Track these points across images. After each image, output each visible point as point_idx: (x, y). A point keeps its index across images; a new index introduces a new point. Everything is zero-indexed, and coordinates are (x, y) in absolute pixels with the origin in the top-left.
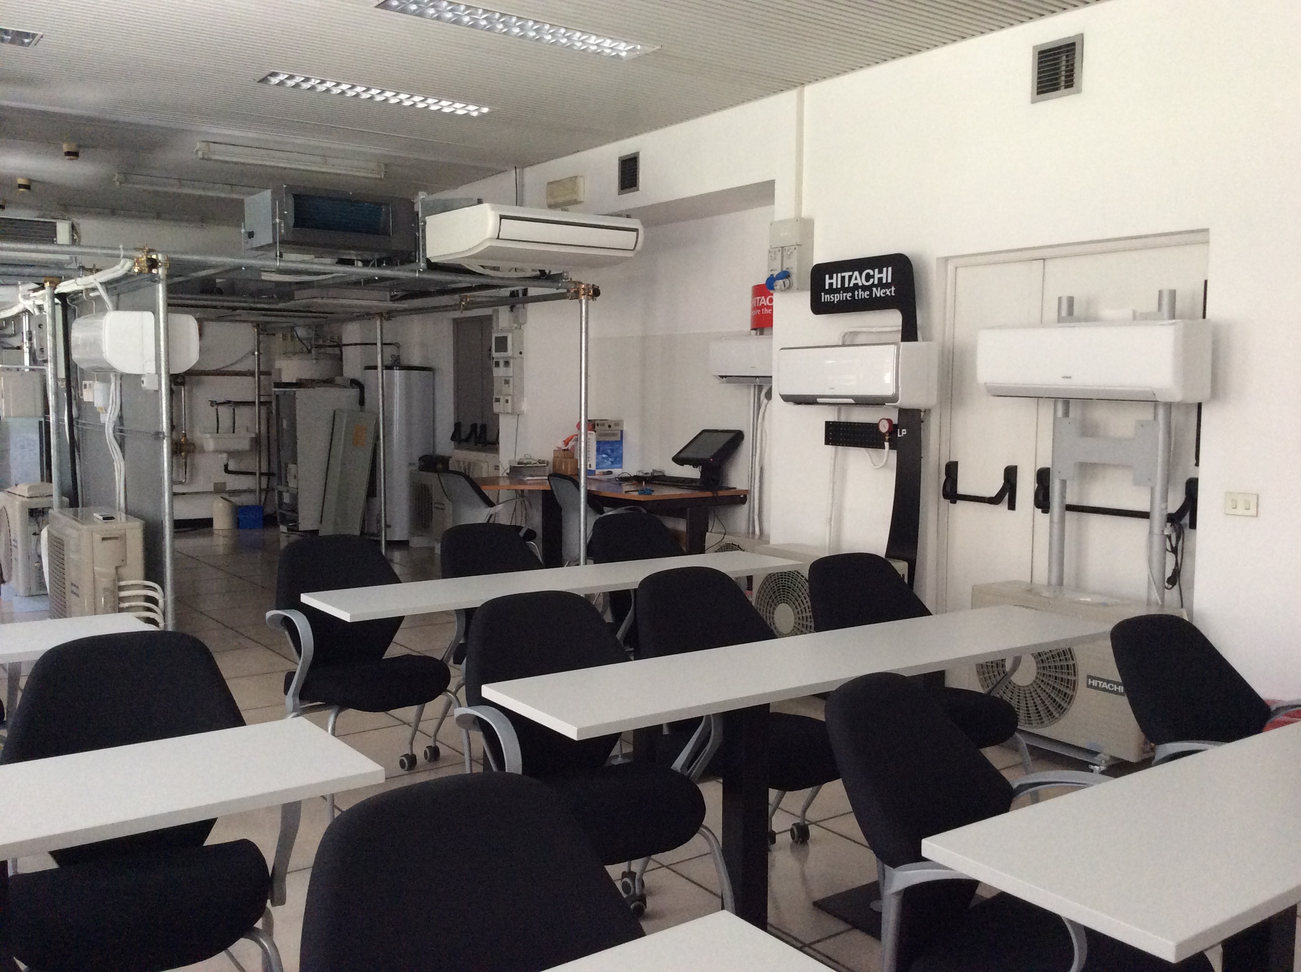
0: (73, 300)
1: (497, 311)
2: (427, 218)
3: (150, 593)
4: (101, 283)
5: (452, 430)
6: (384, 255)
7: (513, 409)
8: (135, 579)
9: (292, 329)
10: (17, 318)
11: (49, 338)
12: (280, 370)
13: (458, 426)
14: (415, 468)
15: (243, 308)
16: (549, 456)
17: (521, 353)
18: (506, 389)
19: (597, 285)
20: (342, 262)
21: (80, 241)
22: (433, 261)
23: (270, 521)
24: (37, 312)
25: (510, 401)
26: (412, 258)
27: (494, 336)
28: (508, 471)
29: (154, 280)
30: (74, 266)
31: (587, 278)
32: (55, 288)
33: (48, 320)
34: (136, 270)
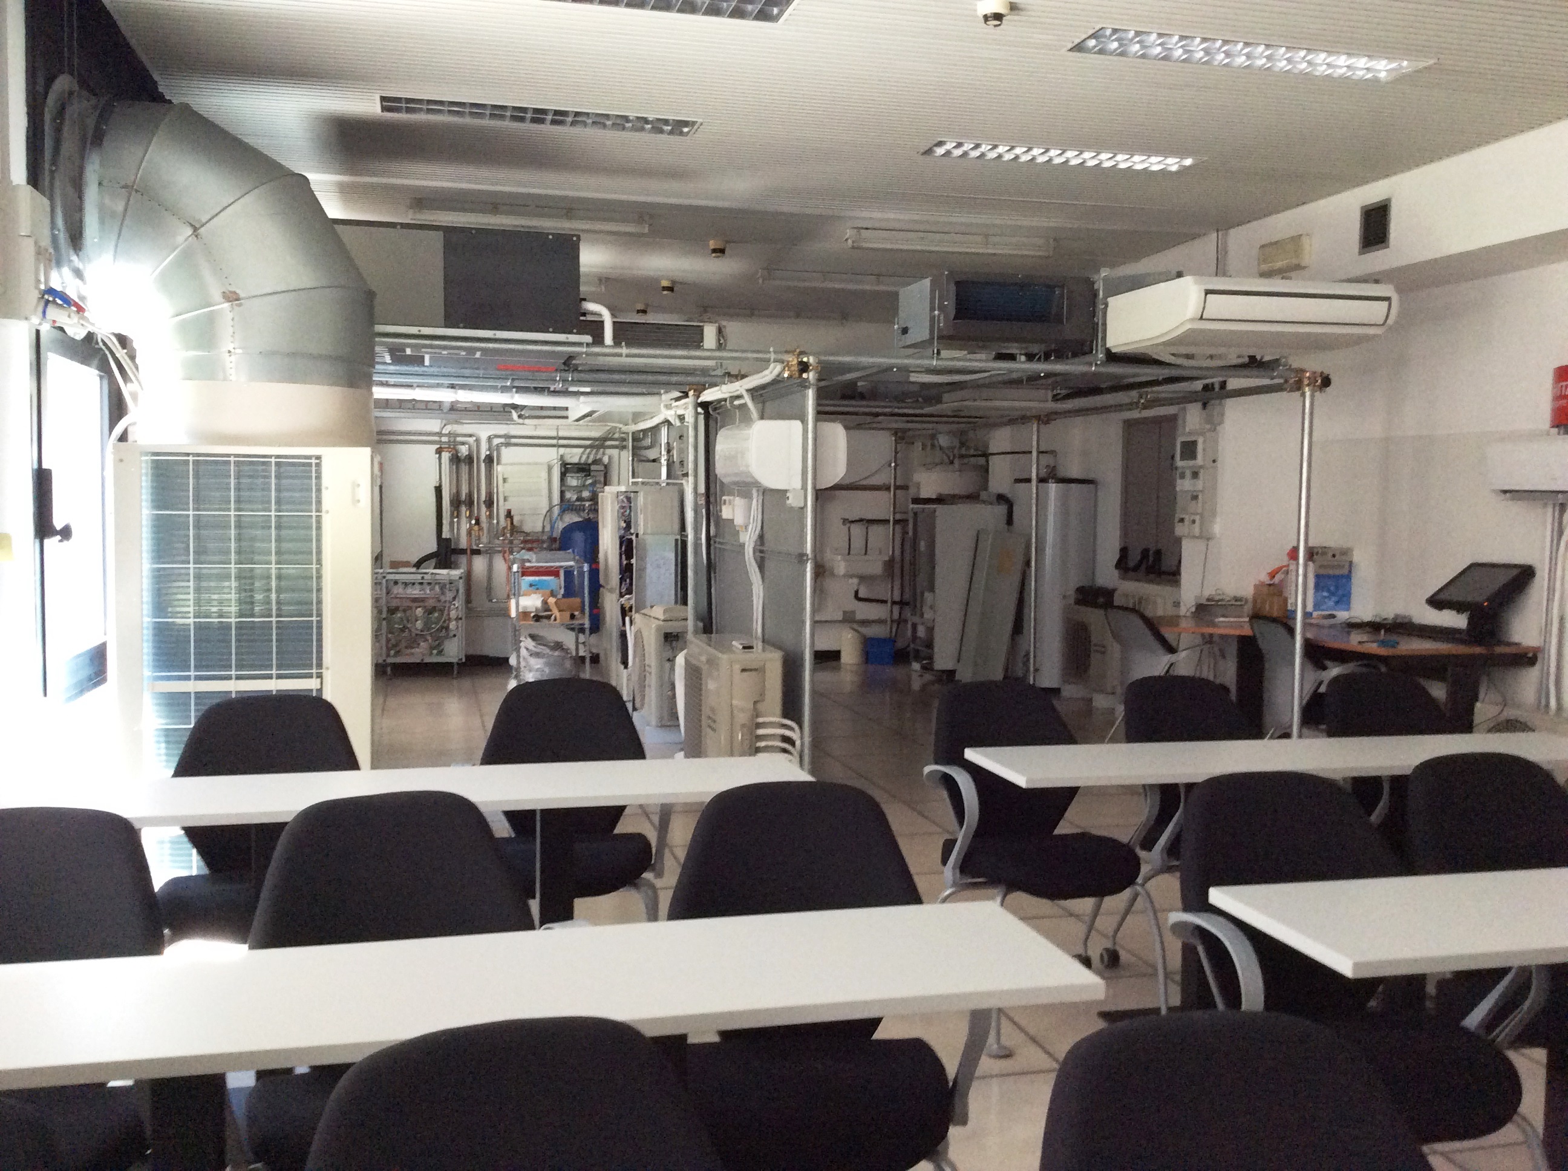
0: (715, 409)
1: (1184, 409)
2: (1110, 300)
3: (788, 733)
4: (748, 391)
5: (1118, 556)
6: (1053, 346)
7: (1201, 532)
8: (774, 715)
9: (933, 437)
10: (655, 429)
11: (691, 450)
12: (918, 485)
13: (1124, 552)
14: (1072, 601)
15: (885, 414)
16: (1247, 590)
17: (1214, 461)
18: (1193, 506)
19: (1326, 372)
20: (1001, 357)
21: (725, 345)
22: (1114, 351)
23: (901, 657)
24: (678, 424)
25: (1198, 522)
26: (1086, 349)
27: (1180, 440)
28: (1193, 609)
29: (804, 385)
30: (719, 372)
31: (1312, 363)
32: (698, 397)
33: (691, 432)
34: (786, 375)
